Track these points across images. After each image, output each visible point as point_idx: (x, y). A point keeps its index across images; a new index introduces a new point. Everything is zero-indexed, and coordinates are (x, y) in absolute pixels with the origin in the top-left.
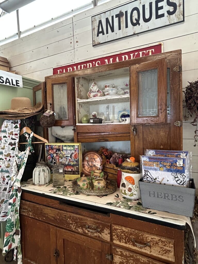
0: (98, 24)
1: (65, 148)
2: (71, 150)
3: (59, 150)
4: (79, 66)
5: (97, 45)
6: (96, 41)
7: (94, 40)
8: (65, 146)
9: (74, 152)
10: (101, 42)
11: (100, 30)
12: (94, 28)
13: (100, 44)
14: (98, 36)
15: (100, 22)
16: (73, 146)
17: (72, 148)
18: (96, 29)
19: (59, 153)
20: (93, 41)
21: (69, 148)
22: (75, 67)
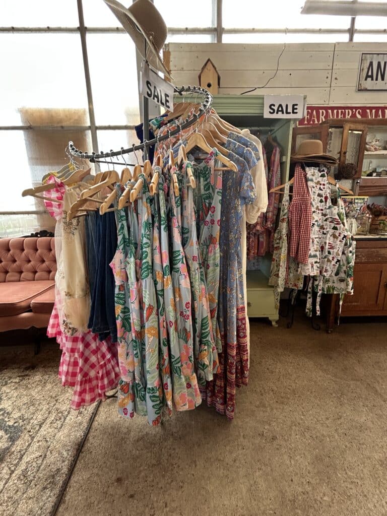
0: (368, 64)
1: (356, 201)
2: (361, 203)
3: (351, 203)
4: (335, 111)
5: (363, 90)
6: (362, 85)
7: (360, 82)
8: (357, 199)
9: (363, 204)
10: (369, 88)
11: (370, 74)
12: (363, 69)
13: (366, 90)
14: (366, 79)
15: (371, 64)
16: (363, 199)
17: (362, 201)
18: (366, 70)
19: (351, 206)
20: (360, 84)
21: (360, 201)
22: (330, 111)
